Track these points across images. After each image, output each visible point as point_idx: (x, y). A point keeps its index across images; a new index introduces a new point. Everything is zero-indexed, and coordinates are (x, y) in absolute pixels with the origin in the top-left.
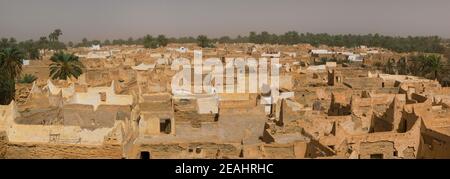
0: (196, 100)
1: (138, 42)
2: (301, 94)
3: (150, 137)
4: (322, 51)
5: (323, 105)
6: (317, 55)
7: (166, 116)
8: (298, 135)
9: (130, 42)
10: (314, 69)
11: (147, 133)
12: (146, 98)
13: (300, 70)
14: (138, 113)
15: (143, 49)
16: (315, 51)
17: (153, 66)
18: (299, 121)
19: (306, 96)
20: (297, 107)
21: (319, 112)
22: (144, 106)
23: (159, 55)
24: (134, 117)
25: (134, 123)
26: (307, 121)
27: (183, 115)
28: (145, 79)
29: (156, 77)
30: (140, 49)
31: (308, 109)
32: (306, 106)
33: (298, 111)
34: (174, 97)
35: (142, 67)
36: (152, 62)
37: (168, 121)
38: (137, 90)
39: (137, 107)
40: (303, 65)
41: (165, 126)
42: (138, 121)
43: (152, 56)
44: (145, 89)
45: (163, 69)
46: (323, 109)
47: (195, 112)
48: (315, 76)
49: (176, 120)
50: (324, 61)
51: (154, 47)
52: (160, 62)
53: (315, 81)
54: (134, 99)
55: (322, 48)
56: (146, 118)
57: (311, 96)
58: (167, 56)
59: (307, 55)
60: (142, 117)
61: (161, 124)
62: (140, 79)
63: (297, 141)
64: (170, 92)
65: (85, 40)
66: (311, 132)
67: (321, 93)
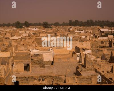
0: (42, 54)
1: (13, 25)
2: (95, 52)
3: (18, 73)
4: (106, 30)
5: (106, 57)
6: (103, 32)
7: (27, 63)
8: (93, 72)
9: (9, 25)
10: (101, 39)
11: (17, 71)
12: (17, 53)
13: (94, 39)
14: (13, 61)
15: (15, 29)
16: (102, 30)
17: (20, 37)
18: (94, 65)
19: (98, 53)
20: (93, 58)
21: (104, 61)
22: (16, 58)
23: (24, 32)
24: (10, 63)
25: (10, 66)
26: (98, 65)
27: (36, 62)
28: (16, 44)
29: (22, 43)
30: (14, 28)
31: (98, 59)
32: (98, 57)
33: (94, 60)
34: (31, 53)
35: (15, 38)
36: (20, 35)
37: (28, 65)
38: (12, 50)
39: (12, 58)
40: (96, 37)
41: (27, 68)
42: (13, 65)
43: (20, 32)
44: (16, 49)
45: (25, 39)
46: (106, 59)
47: (42, 60)
48: (102, 42)
49: (32, 66)
50: (107, 35)
51: (21, 27)
52: (24, 35)
53: (102, 45)
54: (11, 54)
55: (106, 28)
56: (17, 63)
57: (100, 53)
58: (28, 32)
59: (98, 32)
60: (15, 63)
61: (25, 67)
62: (14, 44)
63: (93, 75)
64: (29, 50)
66: (100, 71)
67: (105, 51)
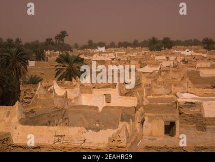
0: (201, 103)
1: (143, 45)
3: (153, 139)
7: (170, 119)
9: (135, 45)
11: (151, 135)
12: (150, 100)
14: (142, 114)
15: (148, 52)
17: (158, 69)
22: (148, 108)
23: (164, 57)
24: (138, 119)
25: (138, 125)
27: (188, 118)
28: (149, 81)
29: (160, 79)
30: (145, 51)
34: (179, 100)
35: (147, 69)
36: (157, 64)
37: (173, 124)
38: (142, 92)
39: (141, 109)
41: (170, 129)
42: (142, 123)
43: (157, 58)
44: (149, 91)
45: (168, 71)
47: (200, 115)
49: (180, 126)
51: (159, 49)
52: (165, 64)
54: (139, 101)
56: (151, 119)
58: (172, 58)
60: (146, 119)
61: (166, 126)
62: (144, 81)
64: (175, 95)
65: (90, 42)
